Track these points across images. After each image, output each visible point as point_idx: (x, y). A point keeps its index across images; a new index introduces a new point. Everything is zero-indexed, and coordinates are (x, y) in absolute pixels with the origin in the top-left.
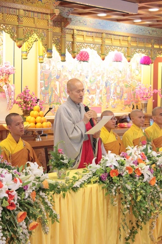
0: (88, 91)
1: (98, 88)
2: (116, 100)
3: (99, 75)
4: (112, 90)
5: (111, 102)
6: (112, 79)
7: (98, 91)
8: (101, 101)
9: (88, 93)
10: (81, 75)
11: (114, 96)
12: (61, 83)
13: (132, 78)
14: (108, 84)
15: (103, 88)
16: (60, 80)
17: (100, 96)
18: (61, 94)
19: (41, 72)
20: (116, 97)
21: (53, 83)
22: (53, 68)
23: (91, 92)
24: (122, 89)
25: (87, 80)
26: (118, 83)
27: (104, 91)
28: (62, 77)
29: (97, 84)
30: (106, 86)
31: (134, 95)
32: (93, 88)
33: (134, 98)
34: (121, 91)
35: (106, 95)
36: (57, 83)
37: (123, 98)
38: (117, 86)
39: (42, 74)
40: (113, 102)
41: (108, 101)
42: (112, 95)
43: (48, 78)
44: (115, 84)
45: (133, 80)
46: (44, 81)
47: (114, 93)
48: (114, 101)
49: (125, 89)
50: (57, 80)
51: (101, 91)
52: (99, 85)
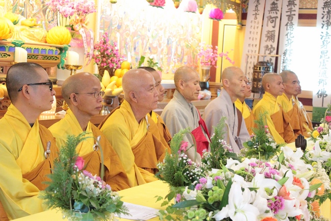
0: (149, 49)
1: (160, 45)
2: (177, 64)
3: (161, 29)
4: (173, 50)
5: (172, 65)
6: (174, 36)
7: (159, 50)
8: (161, 63)
9: (149, 52)
10: (143, 26)
11: (175, 59)
12: (122, 35)
13: (193, 36)
14: (170, 42)
15: (164, 46)
16: (121, 31)
17: (161, 56)
18: (122, 50)
19: (102, 18)
20: (176, 60)
21: (113, 34)
22: (115, 15)
23: (152, 51)
24: (183, 49)
25: (149, 34)
26: (180, 41)
27: (166, 50)
28: (124, 27)
29: (159, 41)
30: (168, 44)
31: (194, 58)
32: (155, 45)
33: (194, 61)
34: (181, 53)
35: (167, 56)
36: (118, 35)
37: (183, 62)
38: (178, 45)
39: (102, 21)
40: (173, 65)
41: (169, 64)
42: (173, 57)
43: (109, 27)
44: (176, 43)
45: (194, 39)
46: (104, 31)
47: (175, 55)
48: (175, 65)
49: (186, 50)
50: (118, 31)
51: (162, 50)
52: (161, 42)
